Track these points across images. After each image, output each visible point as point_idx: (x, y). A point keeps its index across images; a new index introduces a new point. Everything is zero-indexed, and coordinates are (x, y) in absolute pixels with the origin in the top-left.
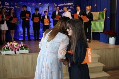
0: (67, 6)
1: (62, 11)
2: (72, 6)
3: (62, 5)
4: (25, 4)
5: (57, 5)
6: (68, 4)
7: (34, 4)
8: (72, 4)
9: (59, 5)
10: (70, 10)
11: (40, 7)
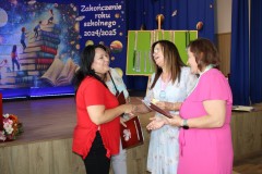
0: (105, 12)
1: (92, 23)
2: (118, 11)
3: (91, 9)
5: (80, 8)
6: (110, 8)
7: (15, 2)
8: (120, 7)
9: (85, 9)
10: (114, 23)
11: (32, 12)
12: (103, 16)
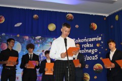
3: (79, 41)
4: (11, 36)
6: (93, 39)
7: (27, 38)
8: (100, 39)
9: (75, 41)
10: (96, 50)
11: (38, 43)
12: (88, 45)
